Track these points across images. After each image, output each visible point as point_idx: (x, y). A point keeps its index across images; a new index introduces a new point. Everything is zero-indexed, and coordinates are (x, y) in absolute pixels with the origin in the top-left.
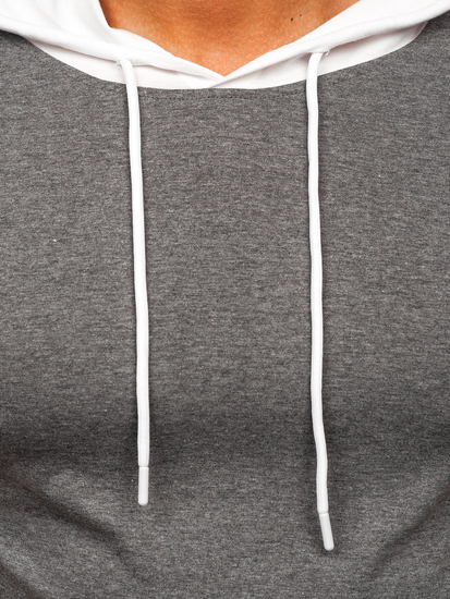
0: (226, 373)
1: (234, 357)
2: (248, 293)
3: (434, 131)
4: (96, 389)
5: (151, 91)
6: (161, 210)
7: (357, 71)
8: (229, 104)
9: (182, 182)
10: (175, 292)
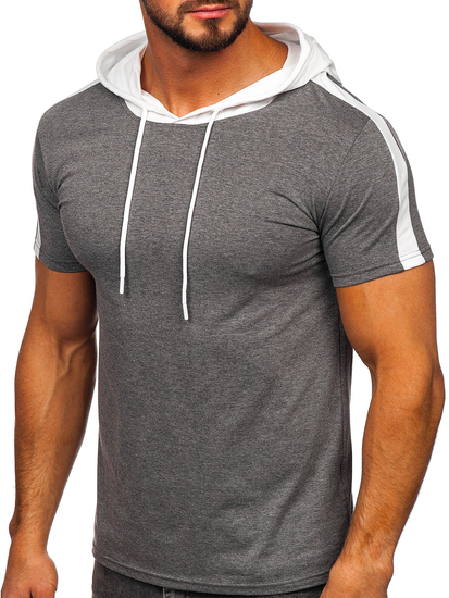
0: (155, 243)
1: (158, 237)
2: (167, 211)
3: (254, 148)
5: (151, 123)
6: (143, 173)
7: (232, 119)
8: (179, 130)
9: (153, 163)
10: (141, 209)
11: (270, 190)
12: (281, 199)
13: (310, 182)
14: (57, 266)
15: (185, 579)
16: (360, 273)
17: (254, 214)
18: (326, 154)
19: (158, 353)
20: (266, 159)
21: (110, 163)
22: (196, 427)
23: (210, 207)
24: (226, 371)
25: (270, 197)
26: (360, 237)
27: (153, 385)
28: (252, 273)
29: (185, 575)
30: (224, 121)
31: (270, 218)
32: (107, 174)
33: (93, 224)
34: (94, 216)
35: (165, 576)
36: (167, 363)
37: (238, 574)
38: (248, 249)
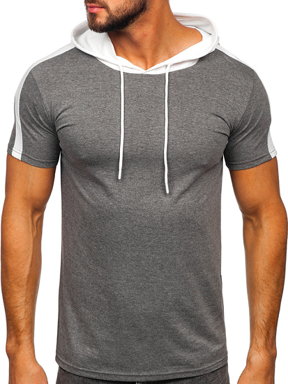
0: (142, 147)
1: (144, 143)
2: (149, 127)
3: (198, 88)
4: (110, 150)
5: (127, 74)
6: (128, 105)
7: (180, 71)
8: (146, 78)
9: (134, 98)
10: (131, 126)
11: (213, 114)
12: (219, 119)
13: (233, 109)
14: (41, 164)
15: (145, 374)
16: (253, 161)
17: (207, 127)
18: (241, 92)
19: (138, 220)
20: (207, 95)
21: (102, 99)
22: (163, 269)
23: (177, 125)
24: (183, 229)
25: (213, 118)
26: (254, 141)
27: (133, 243)
28: (205, 163)
29: (144, 370)
30: (175, 73)
31: (216, 130)
32: (103, 105)
33: (99, 137)
34: (99, 132)
35: (131, 374)
36: (146, 226)
37: (179, 365)
38: (205, 149)
